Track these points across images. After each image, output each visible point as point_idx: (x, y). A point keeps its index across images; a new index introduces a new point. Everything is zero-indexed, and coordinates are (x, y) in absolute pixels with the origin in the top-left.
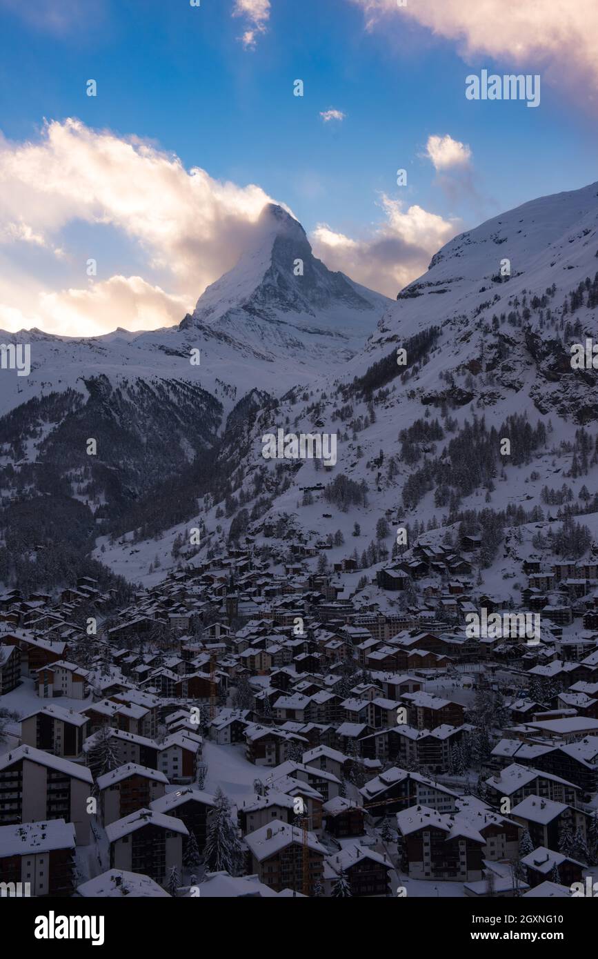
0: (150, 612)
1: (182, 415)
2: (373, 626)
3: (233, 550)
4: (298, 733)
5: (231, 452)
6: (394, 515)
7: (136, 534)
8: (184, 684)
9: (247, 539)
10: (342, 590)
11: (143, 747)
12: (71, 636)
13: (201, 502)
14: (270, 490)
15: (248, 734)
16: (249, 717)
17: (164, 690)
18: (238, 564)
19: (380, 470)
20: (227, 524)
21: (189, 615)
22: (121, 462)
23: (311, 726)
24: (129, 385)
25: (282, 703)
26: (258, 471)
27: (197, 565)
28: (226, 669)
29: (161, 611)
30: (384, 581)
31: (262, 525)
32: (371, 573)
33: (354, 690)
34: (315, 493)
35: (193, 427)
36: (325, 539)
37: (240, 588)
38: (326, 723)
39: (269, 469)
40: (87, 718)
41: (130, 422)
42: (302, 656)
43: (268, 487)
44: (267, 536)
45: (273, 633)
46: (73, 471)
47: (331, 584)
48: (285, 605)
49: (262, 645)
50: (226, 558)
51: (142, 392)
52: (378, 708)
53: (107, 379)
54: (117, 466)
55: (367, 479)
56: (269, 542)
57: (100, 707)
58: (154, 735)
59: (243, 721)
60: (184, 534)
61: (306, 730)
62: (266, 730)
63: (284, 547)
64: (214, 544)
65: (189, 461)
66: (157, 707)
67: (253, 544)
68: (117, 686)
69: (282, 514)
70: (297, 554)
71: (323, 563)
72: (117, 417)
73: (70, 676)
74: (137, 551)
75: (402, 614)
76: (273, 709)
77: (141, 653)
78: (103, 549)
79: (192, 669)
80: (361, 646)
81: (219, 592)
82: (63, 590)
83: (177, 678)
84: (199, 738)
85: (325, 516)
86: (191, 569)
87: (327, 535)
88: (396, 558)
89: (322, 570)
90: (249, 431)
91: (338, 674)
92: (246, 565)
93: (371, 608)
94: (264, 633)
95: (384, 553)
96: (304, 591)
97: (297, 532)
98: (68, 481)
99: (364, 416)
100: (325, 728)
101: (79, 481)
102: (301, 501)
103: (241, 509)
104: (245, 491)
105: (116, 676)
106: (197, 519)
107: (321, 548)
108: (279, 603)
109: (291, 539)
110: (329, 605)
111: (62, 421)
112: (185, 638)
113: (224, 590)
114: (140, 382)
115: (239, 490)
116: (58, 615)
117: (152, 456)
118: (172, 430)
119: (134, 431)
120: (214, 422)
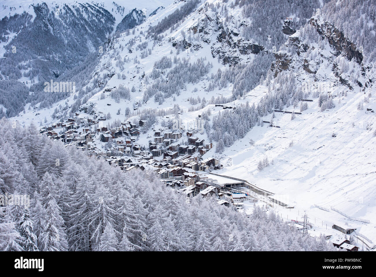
1: (89, 26)
22: (51, 56)
27: (50, 126)
35: (95, 34)
41: (58, 31)
43: (99, 85)
50: (67, 122)
54: (48, 59)
72: (51, 29)
74: (39, 114)
85: (108, 105)
86: (47, 127)
90: (107, 47)
98: (20, 68)
101: (25, 69)
111: (20, 32)
117: (69, 52)
118: (82, 35)
119: (60, 37)
120: (108, 30)
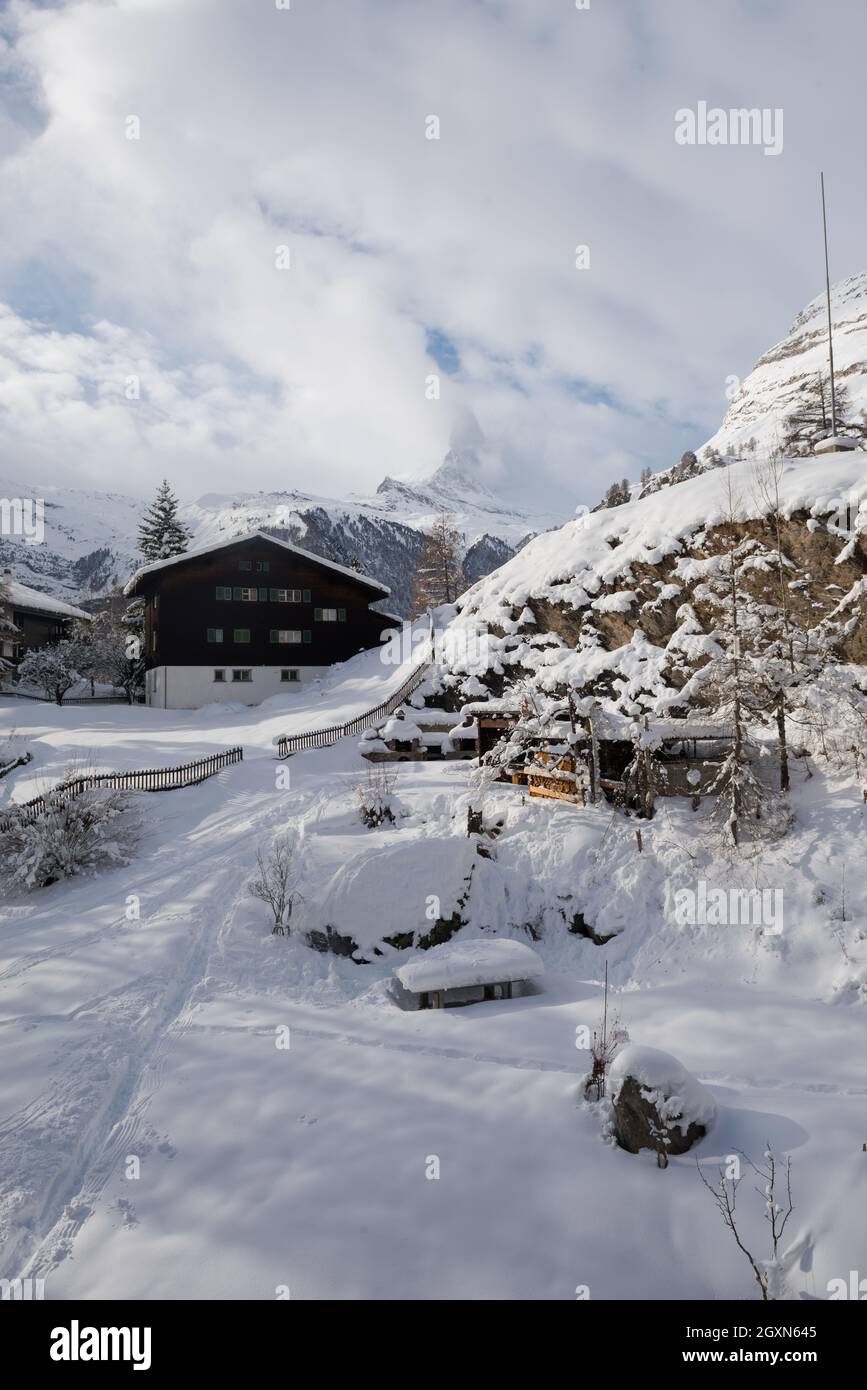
24: (351, 521)
51: (366, 529)
53: (325, 513)
114: (362, 519)
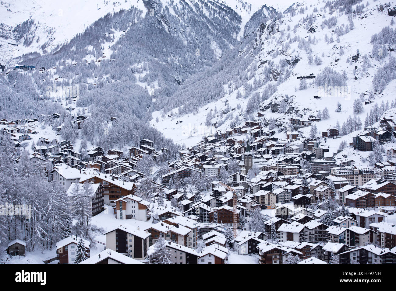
0: (190, 164)
1: (212, 25)
2: (349, 176)
3: (249, 121)
4: (295, 249)
5: (247, 52)
6: (367, 97)
7: (180, 110)
8: (215, 213)
9: (259, 113)
10: (327, 151)
11: (187, 254)
12: (136, 179)
13: (226, 87)
14: (276, 79)
15: (261, 248)
16: (261, 237)
17: (201, 217)
18: (253, 132)
19: (357, 64)
20: (244, 104)
21: (217, 166)
22: (169, 59)
23: (304, 244)
25: (283, 228)
26: (266, 64)
27: (224, 132)
28: (244, 204)
29: (198, 163)
30: (359, 145)
31: (270, 104)
32: (349, 139)
33: (336, 220)
34: (309, 81)
35: (220, 34)
36: (315, 114)
37: (254, 148)
38: (316, 243)
39: (275, 63)
40: (150, 234)
41: (175, 30)
42: (298, 196)
43: (274, 76)
44: (273, 111)
45: (277, 180)
46: (136, 65)
47: (320, 146)
48: (286, 161)
49: (270, 188)
50: (244, 127)
52: (353, 234)
54: (166, 62)
55: (347, 71)
56: (275, 116)
57: (158, 226)
58: (195, 246)
59: (257, 239)
60: (214, 109)
61: (301, 247)
62: (273, 246)
63: (286, 119)
64: (235, 117)
65: (217, 58)
66: (196, 228)
67: (263, 117)
68: (169, 213)
69: (284, 96)
70: (295, 125)
71: (313, 132)
72: (166, 27)
73: (137, 205)
74: (181, 122)
75: (371, 168)
76: (277, 232)
77: (185, 192)
78: (157, 120)
79: (220, 204)
80: (341, 190)
81: (240, 151)
82: (131, 148)
83: (210, 209)
84: (226, 250)
85: (315, 97)
86: (219, 134)
87: (317, 111)
88: (368, 128)
89: (313, 136)
90: (260, 36)
91: (324, 209)
92: (258, 132)
93: (349, 163)
94: (271, 179)
95: (358, 125)
96: (300, 151)
97: (295, 109)
98: (133, 71)
99: (345, 25)
100: (314, 246)
101: (140, 72)
102: (298, 87)
103: (255, 92)
104: (258, 79)
105: (168, 206)
106: (223, 99)
107: (312, 120)
108: (281, 159)
109: (291, 114)
110: (318, 161)
111: (128, 30)
112: (215, 182)
113: (243, 150)
115: (253, 79)
116: (127, 164)
117: (190, 54)
118: (205, 35)
119: (178, 36)
120: (235, 30)
